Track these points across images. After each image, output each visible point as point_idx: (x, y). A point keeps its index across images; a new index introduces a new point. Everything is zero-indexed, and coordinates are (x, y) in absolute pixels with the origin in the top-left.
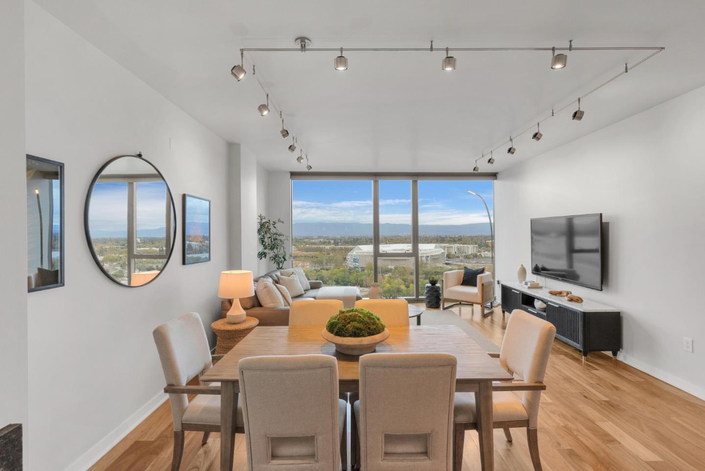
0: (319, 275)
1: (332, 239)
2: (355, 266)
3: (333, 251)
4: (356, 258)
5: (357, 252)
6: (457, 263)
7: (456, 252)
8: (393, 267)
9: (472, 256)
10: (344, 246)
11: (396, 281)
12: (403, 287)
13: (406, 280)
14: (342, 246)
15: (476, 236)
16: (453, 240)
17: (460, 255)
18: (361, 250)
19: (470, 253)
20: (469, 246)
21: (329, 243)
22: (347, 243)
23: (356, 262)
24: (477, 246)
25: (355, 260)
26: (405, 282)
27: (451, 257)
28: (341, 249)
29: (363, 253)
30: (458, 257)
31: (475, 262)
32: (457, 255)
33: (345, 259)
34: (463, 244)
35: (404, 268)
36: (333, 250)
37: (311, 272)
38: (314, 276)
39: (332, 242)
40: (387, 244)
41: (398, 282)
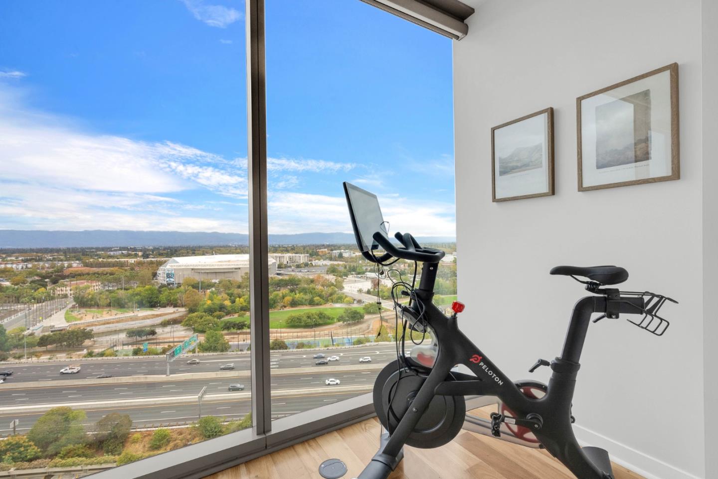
0: (113, 297)
1: (141, 251)
2: (169, 282)
3: (140, 266)
4: (170, 272)
5: (172, 266)
6: (288, 273)
7: (287, 262)
8: (217, 281)
9: (304, 266)
10: (155, 259)
11: (220, 297)
12: (227, 303)
13: (232, 294)
14: (153, 259)
15: (308, 246)
16: (286, 250)
17: (291, 264)
18: (177, 262)
19: (302, 262)
20: (300, 255)
21: (136, 256)
22: (161, 255)
23: (170, 277)
24: (308, 255)
25: (169, 276)
26: (230, 297)
27: (283, 266)
28: (152, 263)
29: (180, 266)
30: (290, 267)
31: (306, 271)
32: (288, 265)
33: (155, 275)
34: (296, 253)
35: (229, 281)
36: (139, 264)
37: (101, 294)
38: (106, 299)
39: (140, 254)
40: (213, 254)
41: (222, 297)
